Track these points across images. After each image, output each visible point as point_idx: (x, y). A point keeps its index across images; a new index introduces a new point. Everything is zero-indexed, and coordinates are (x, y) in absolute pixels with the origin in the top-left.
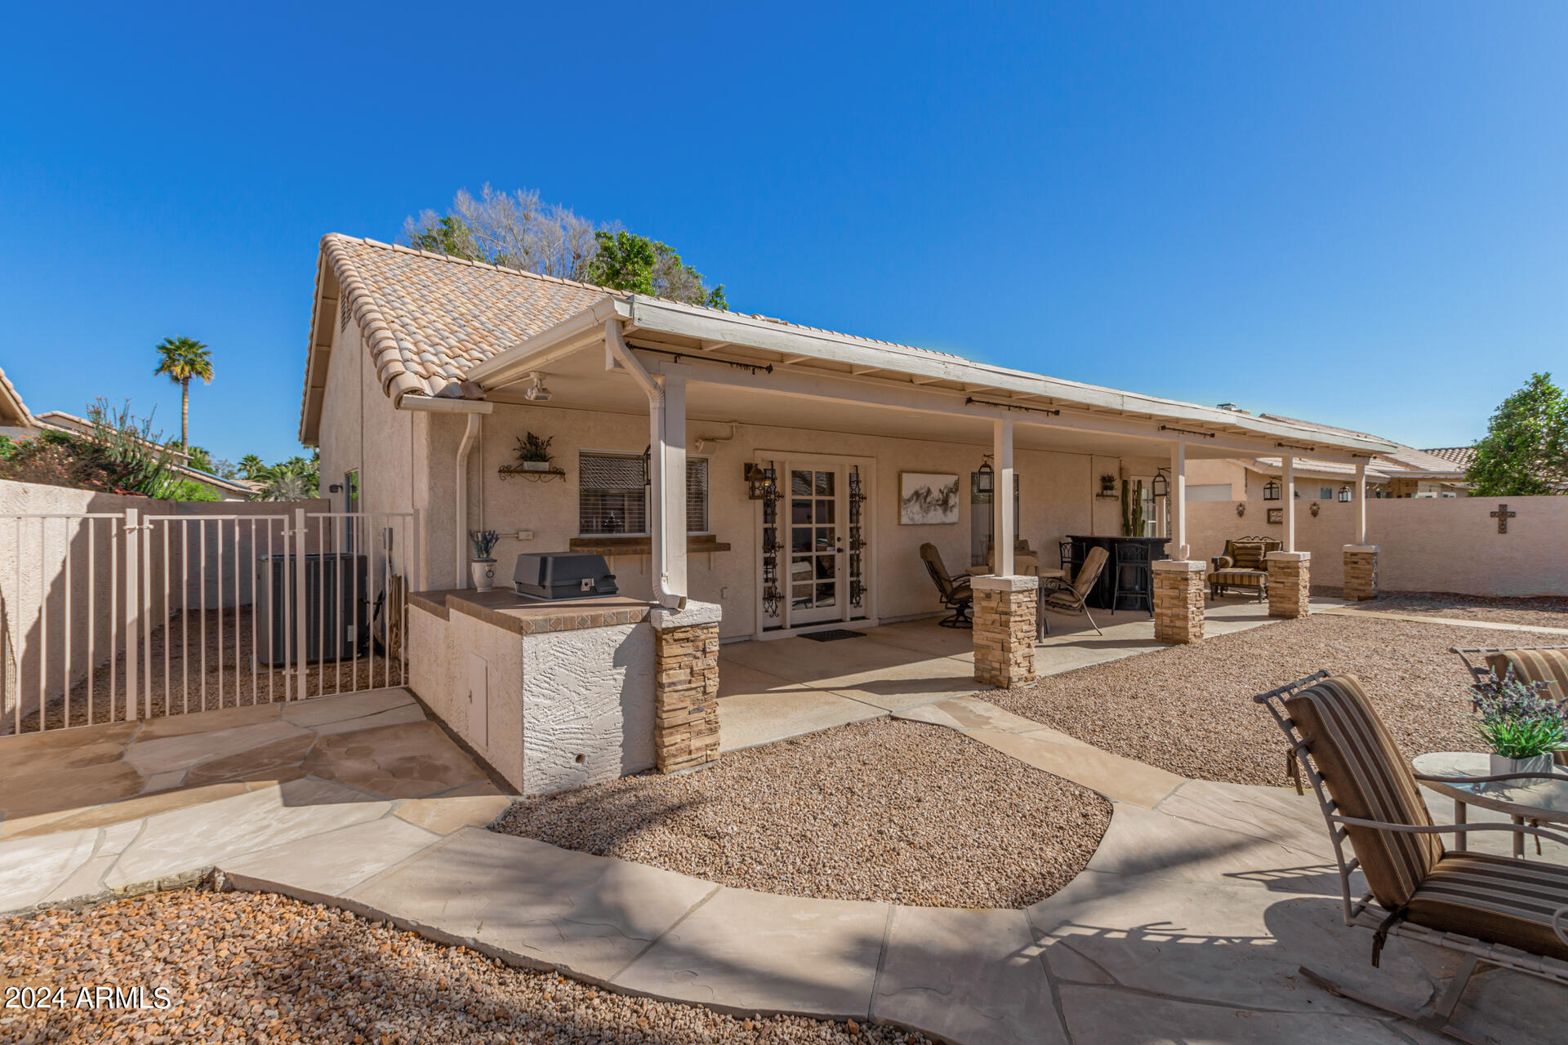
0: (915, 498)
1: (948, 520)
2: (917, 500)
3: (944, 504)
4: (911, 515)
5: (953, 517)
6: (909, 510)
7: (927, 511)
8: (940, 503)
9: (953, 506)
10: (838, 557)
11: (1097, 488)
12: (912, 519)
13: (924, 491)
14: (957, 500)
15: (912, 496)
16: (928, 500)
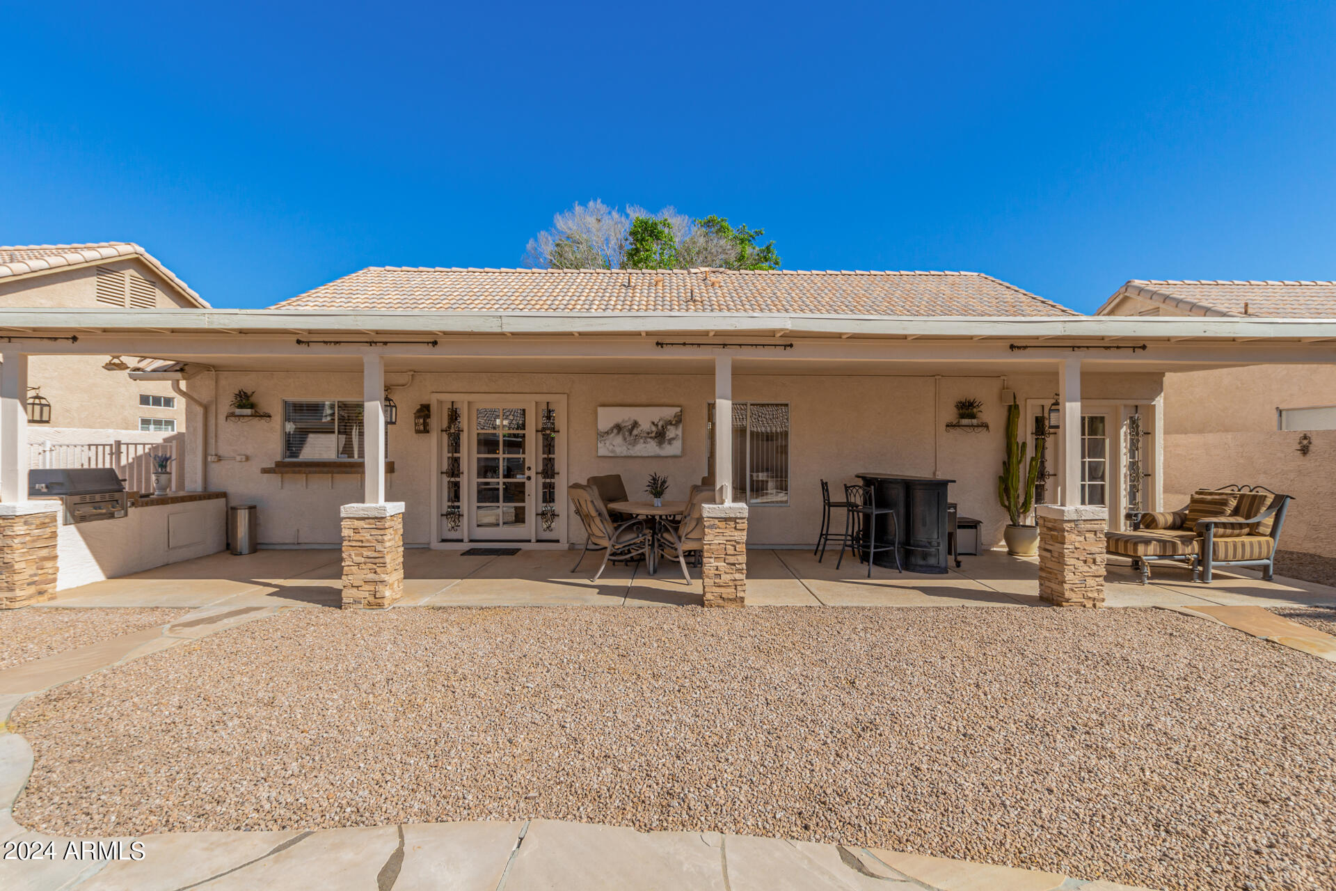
0: (615, 431)
1: (663, 453)
2: (618, 433)
3: (660, 436)
4: (611, 447)
5: (669, 450)
6: (608, 443)
7: (634, 443)
8: (653, 435)
9: (673, 439)
10: (527, 483)
11: (950, 414)
12: (613, 451)
13: (629, 424)
14: (679, 432)
15: (612, 430)
16: (635, 432)
